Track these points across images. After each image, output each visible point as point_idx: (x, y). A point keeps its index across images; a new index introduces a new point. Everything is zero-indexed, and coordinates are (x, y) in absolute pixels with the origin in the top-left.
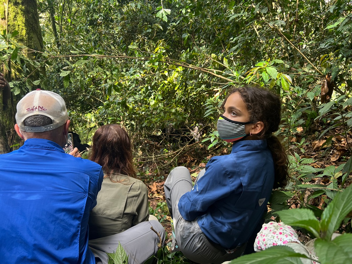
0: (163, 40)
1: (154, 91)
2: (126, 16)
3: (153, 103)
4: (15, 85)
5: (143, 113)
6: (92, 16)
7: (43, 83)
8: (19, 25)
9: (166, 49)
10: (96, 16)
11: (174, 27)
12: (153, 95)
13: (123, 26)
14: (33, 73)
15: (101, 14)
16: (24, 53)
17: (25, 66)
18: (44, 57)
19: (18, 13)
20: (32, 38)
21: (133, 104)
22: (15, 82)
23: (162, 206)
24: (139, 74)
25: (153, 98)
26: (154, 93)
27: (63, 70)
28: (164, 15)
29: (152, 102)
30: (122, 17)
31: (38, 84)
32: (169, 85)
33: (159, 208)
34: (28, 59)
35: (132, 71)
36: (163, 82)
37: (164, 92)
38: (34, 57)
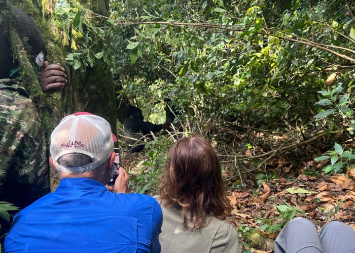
1: (241, 67)
3: (238, 82)
4: (75, 57)
7: (106, 56)
9: (262, 8)
12: (238, 72)
14: (95, 43)
16: (87, 17)
17: (87, 35)
21: (211, 82)
22: (75, 54)
23: (244, 231)
24: (223, 43)
31: (101, 57)
32: (263, 58)
34: (91, 26)
36: (254, 54)
38: (98, 22)
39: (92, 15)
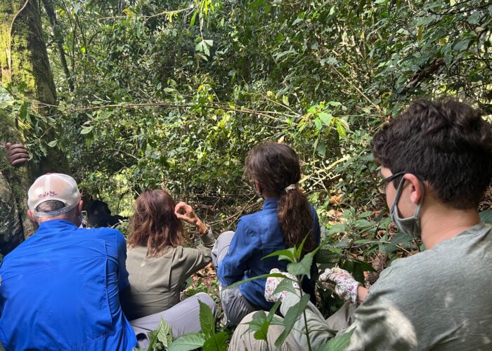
0: (208, 74)
5: (189, 169)
6: (115, 48)
7: (60, 144)
9: (212, 86)
10: (120, 48)
11: (221, 56)
12: (200, 146)
13: (157, 59)
15: (126, 45)
17: (37, 125)
18: (61, 112)
19: (24, 60)
20: (43, 88)
21: (175, 159)
24: (180, 121)
25: (200, 149)
26: (202, 143)
27: (85, 125)
29: (199, 154)
31: (55, 145)
35: (171, 117)
36: (211, 128)
37: (213, 141)
38: (46, 112)
39: (40, 105)
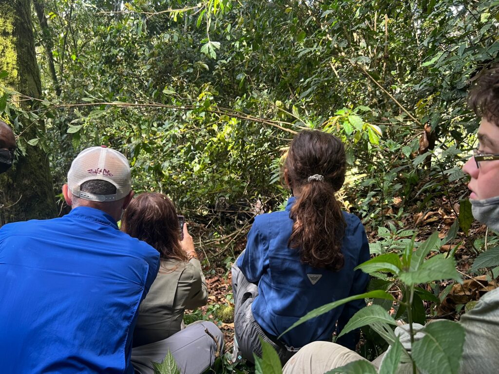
0: (210, 83)
1: (199, 152)
2: (156, 52)
3: (197, 168)
5: (184, 183)
6: (109, 51)
7: (42, 143)
8: (8, 64)
9: (214, 96)
10: (114, 51)
11: (223, 65)
12: (197, 158)
13: (154, 65)
14: (27, 130)
15: (122, 49)
16: (15, 101)
17: (17, 119)
18: (45, 106)
19: (7, 47)
20: (27, 80)
21: (169, 170)
23: (214, 309)
24: (177, 129)
25: (197, 162)
26: (199, 155)
27: (72, 124)
28: (212, 50)
29: (196, 166)
30: (151, 52)
31: (36, 144)
32: (220, 143)
33: (210, 313)
34: (20, 110)
35: (167, 125)
36: (210, 140)
37: (212, 154)
38: (29, 106)
39: (21, 98)
